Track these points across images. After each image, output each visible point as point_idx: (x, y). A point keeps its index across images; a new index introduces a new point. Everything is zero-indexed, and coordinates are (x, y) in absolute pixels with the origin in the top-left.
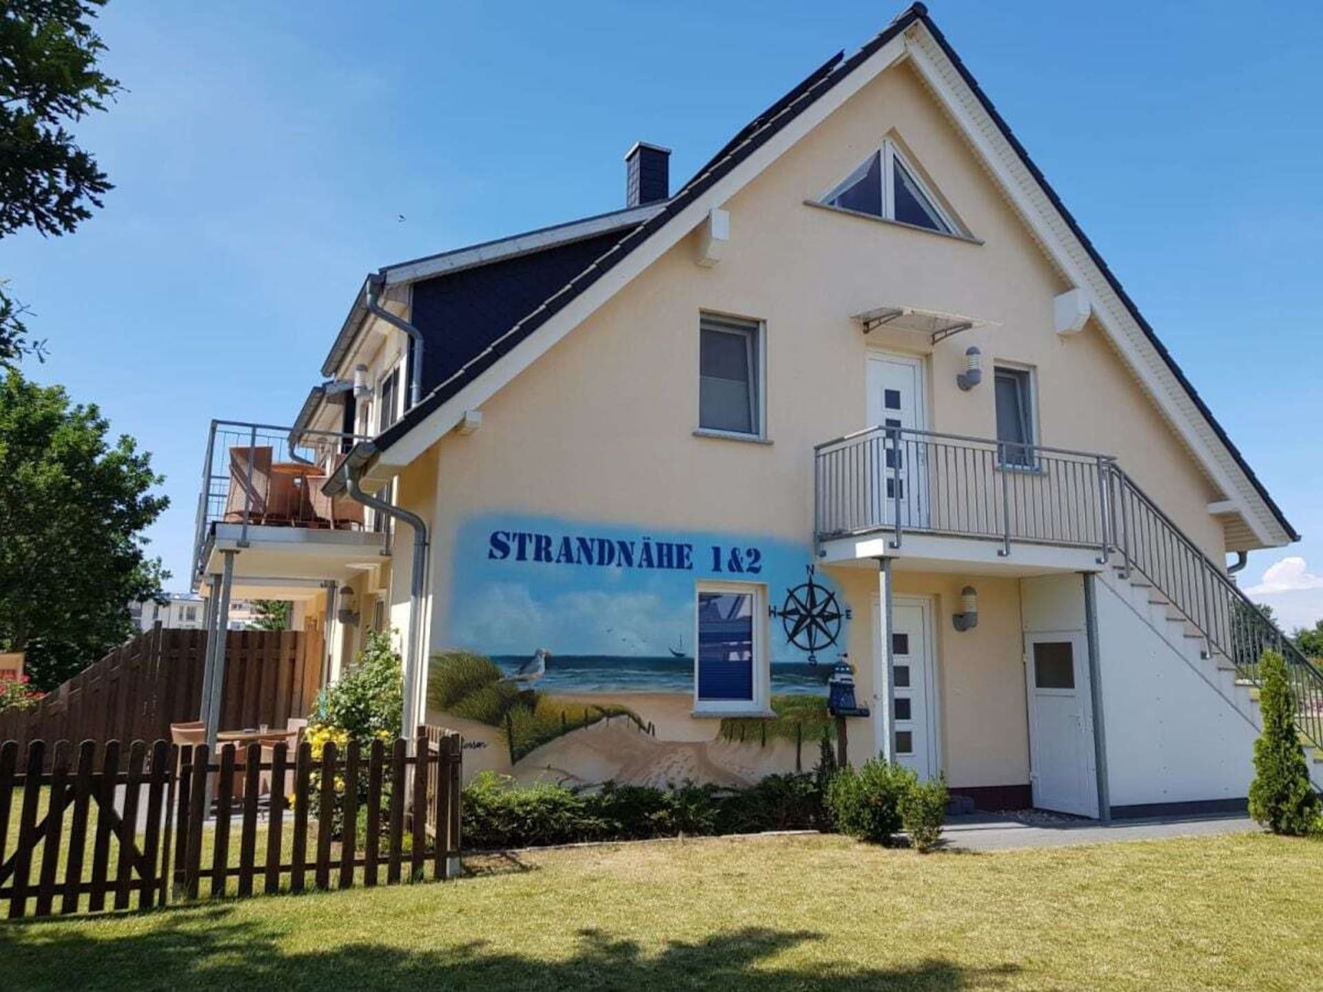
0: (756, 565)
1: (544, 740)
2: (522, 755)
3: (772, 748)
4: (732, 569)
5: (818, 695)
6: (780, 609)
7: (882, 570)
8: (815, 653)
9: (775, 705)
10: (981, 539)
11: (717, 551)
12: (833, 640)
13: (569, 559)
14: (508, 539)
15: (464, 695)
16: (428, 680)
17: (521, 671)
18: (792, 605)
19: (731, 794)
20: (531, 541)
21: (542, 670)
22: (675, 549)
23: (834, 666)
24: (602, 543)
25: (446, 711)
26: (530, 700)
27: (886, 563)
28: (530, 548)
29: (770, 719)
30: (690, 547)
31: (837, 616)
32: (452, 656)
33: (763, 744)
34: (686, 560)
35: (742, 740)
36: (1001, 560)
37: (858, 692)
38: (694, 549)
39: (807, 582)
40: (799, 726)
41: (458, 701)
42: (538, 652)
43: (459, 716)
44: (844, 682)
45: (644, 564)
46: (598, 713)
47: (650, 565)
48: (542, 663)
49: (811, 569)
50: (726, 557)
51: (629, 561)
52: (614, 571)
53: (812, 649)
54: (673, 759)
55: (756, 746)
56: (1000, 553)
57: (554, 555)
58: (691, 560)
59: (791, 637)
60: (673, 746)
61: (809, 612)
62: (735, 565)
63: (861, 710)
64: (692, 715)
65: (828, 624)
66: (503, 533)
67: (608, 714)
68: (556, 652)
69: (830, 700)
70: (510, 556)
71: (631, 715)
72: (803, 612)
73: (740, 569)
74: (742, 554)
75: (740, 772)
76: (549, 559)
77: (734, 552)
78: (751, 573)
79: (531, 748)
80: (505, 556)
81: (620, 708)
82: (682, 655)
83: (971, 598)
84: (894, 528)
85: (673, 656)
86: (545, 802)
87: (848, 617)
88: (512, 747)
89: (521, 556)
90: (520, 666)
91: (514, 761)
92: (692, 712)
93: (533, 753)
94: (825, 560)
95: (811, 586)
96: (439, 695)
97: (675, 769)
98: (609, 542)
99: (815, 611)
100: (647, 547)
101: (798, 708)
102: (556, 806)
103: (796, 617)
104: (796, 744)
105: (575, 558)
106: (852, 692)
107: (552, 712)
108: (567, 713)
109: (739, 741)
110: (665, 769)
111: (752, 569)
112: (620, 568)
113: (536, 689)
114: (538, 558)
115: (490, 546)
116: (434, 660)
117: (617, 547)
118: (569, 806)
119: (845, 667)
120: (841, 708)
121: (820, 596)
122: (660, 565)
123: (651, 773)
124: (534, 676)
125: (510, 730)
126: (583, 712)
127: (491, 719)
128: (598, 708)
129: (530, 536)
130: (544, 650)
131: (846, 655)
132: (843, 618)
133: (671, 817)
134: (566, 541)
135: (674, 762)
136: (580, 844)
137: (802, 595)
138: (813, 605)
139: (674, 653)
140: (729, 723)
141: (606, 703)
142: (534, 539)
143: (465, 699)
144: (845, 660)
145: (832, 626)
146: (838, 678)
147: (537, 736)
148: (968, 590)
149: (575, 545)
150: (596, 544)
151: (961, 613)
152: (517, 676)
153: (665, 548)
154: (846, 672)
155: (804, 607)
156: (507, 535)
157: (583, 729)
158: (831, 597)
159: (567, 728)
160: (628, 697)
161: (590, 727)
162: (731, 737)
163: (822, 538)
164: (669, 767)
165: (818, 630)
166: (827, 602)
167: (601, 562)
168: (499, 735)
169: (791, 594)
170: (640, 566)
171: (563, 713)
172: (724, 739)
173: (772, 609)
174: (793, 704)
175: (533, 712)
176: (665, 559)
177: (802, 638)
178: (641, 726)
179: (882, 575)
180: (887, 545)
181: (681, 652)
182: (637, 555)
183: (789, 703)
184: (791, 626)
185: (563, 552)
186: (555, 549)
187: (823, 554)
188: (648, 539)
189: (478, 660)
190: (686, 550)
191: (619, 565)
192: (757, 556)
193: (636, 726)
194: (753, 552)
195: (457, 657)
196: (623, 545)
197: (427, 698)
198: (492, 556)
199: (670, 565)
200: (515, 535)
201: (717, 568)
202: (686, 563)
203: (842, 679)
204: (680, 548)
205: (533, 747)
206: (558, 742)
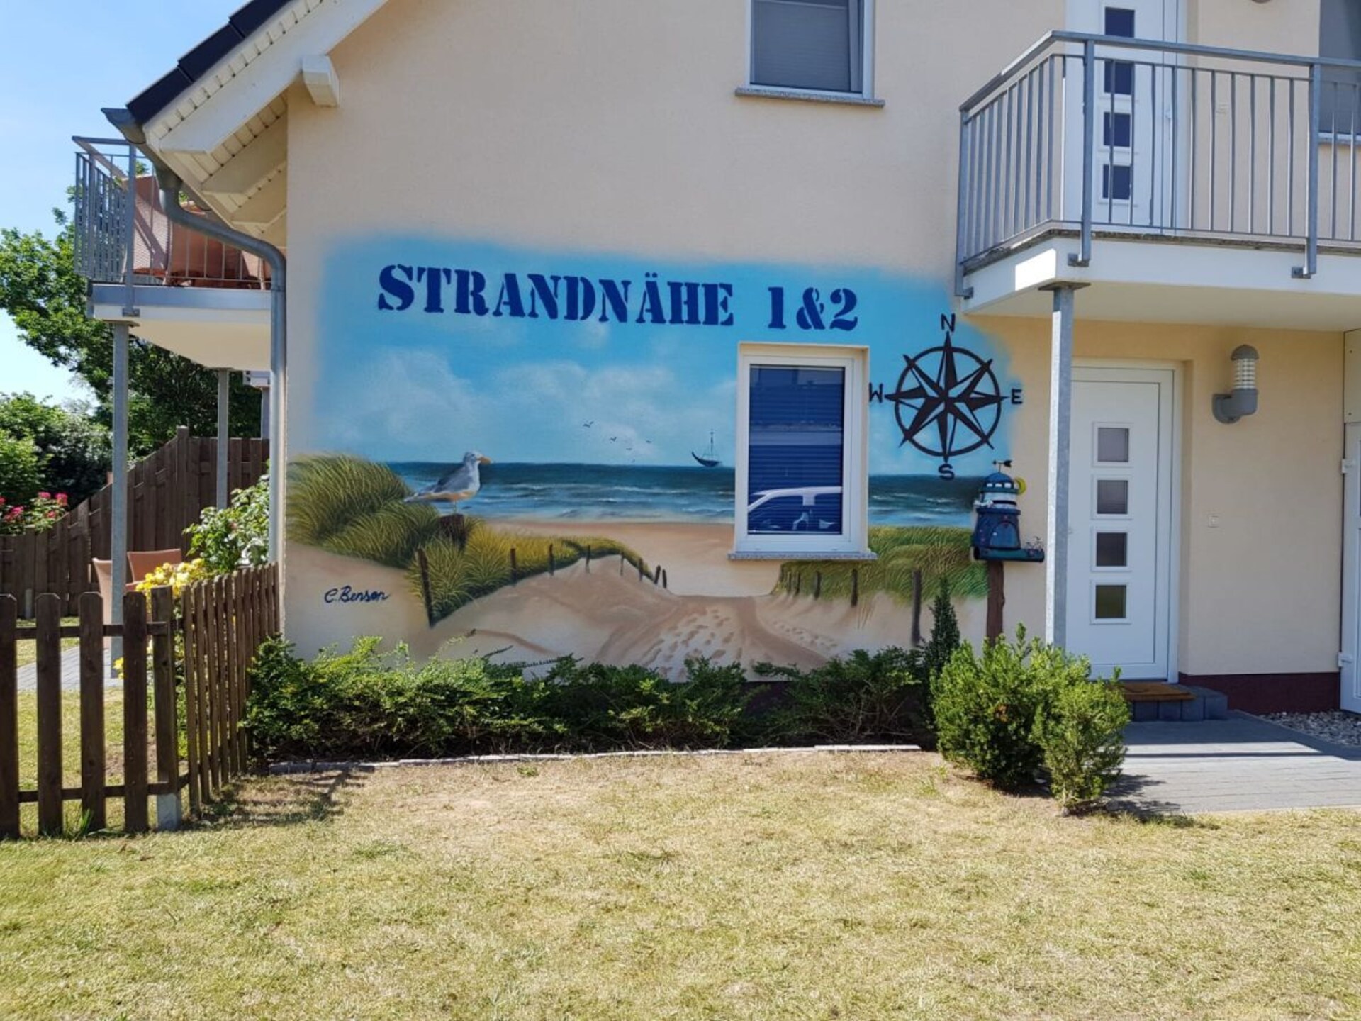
0: (849, 317)
1: (481, 590)
2: (446, 612)
3: (870, 609)
4: (802, 323)
5: (955, 527)
6: (890, 389)
7: (1056, 310)
8: (952, 460)
9: (874, 540)
10: (1258, 246)
11: (777, 294)
12: (985, 439)
13: (517, 310)
14: (410, 278)
15: (346, 521)
16: (288, 498)
17: (441, 485)
18: (911, 383)
19: (784, 678)
20: (449, 282)
21: (475, 486)
22: (701, 292)
23: (986, 480)
24: (572, 282)
25: (320, 545)
26: (456, 530)
27: (1063, 294)
28: (448, 293)
29: (865, 563)
30: (728, 288)
31: (996, 399)
32: (325, 462)
33: (854, 602)
34: (721, 310)
35: (817, 595)
36: (1298, 284)
37: (1023, 521)
38: (734, 290)
39: (942, 343)
40: (918, 574)
41: (337, 530)
42: (468, 458)
43: (341, 553)
44: (999, 506)
45: (648, 317)
46: (571, 550)
47: (658, 318)
48: (475, 474)
49: (949, 322)
50: (793, 304)
51: (622, 315)
52: (594, 329)
53: (946, 454)
54: (698, 623)
55: (841, 605)
56: (1297, 273)
57: (491, 303)
58: (730, 310)
59: (909, 435)
60: (701, 603)
61: (943, 395)
62: (810, 317)
63: (1028, 551)
64: (729, 556)
65: (977, 412)
66: (401, 267)
67: (589, 553)
68: (497, 457)
69: (975, 537)
70: (413, 307)
71: (626, 555)
72: (931, 392)
73: (819, 325)
74: (824, 298)
75: (812, 642)
76: (481, 309)
77: (808, 295)
78: (837, 331)
79: (461, 601)
80: (404, 306)
81: (609, 546)
82: (713, 464)
83: (1245, 367)
84: (1078, 227)
85: (697, 464)
86: (436, 689)
87: (1016, 400)
88: (428, 600)
89: (434, 304)
90: (438, 479)
91: (432, 620)
92: (730, 552)
93: (463, 609)
94: (973, 302)
95: (948, 350)
96: (307, 520)
97: (702, 636)
98: (584, 281)
99: (954, 393)
100: (652, 289)
101: (916, 546)
102: (452, 696)
103: (919, 402)
104: (912, 603)
105: (527, 308)
106: (1015, 525)
107: (494, 549)
108: (518, 550)
109: (811, 597)
110: (683, 637)
111: (839, 324)
112: (605, 324)
113: (465, 513)
114: (462, 307)
115: (379, 290)
116: (296, 469)
117: (599, 291)
118: (475, 697)
119: (1003, 482)
120: (992, 548)
121: (965, 367)
122: (676, 319)
123: (662, 641)
124: (462, 493)
125: (425, 576)
126: (546, 551)
127: (394, 558)
128: (571, 544)
129: (447, 272)
130: (478, 455)
131: (1007, 464)
132: (1006, 403)
133: (653, 719)
134: (511, 281)
135: (701, 627)
136: (491, 757)
137: (931, 365)
138: (952, 380)
139: (700, 461)
140: (794, 569)
141: (584, 536)
142: (454, 277)
143: (348, 528)
144: (1004, 470)
145: (985, 416)
146: (989, 500)
147: (471, 584)
148: (1243, 352)
149: (525, 286)
150: (563, 285)
151: (1229, 392)
152: (433, 494)
153: (684, 290)
154: (1004, 490)
155: (934, 386)
156: (408, 271)
157: (547, 575)
158: (985, 367)
159: (518, 573)
160: (619, 527)
161: (557, 573)
162: (798, 591)
163: (967, 267)
164: (692, 634)
165: (960, 423)
166: (977, 377)
167: (572, 315)
168: (407, 582)
169: (911, 364)
170: (641, 320)
171: (513, 551)
172: (784, 594)
173: (876, 388)
174: (908, 541)
175: (462, 547)
176: (685, 308)
177: (929, 436)
178: (643, 571)
179: (1057, 317)
180: (1065, 260)
181: (714, 459)
182: (635, 302)
183: (901, 539)
184: (908, 415)
185: (506, 298)
186: (491, 294)
187: (969, 294)
188: (655, 275)
189: (370, 470)
190: (722, 294)
191: (603, 319)
192: (851, 300)
193: (635, 571)
194: (842, 294)
195: (334, 464)
196: (609, 286)
197: (287, 526)
198: (383, 304)
199: (693, 319)
200: (421, 271)
201: (777, 322)
202: (723, 315)
203: (996, 502)
204: (711, 290)
205: (464, 601)
206: (506, 593)
